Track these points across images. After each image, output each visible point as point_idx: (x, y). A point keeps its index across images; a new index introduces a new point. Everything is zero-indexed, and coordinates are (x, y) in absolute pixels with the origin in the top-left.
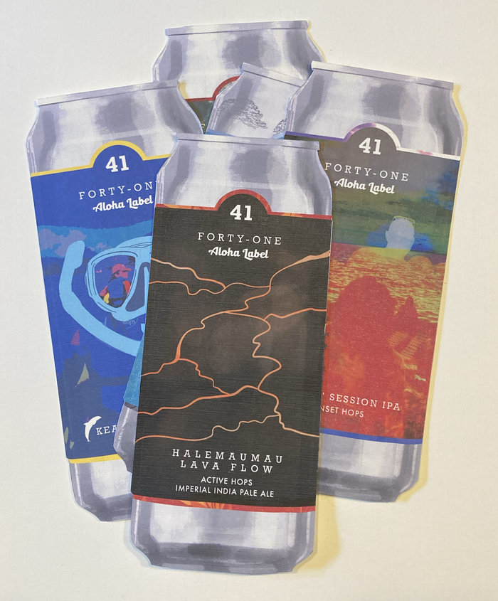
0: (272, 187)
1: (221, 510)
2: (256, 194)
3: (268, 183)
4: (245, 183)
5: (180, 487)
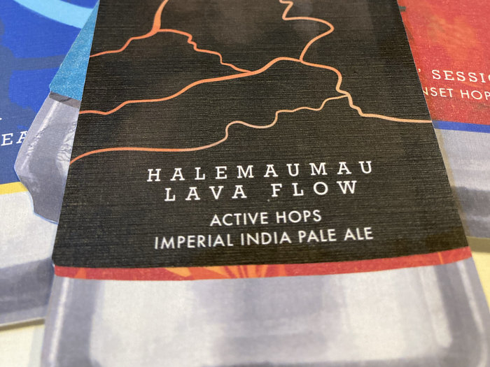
1: (262, 279)
5: (164, 240)
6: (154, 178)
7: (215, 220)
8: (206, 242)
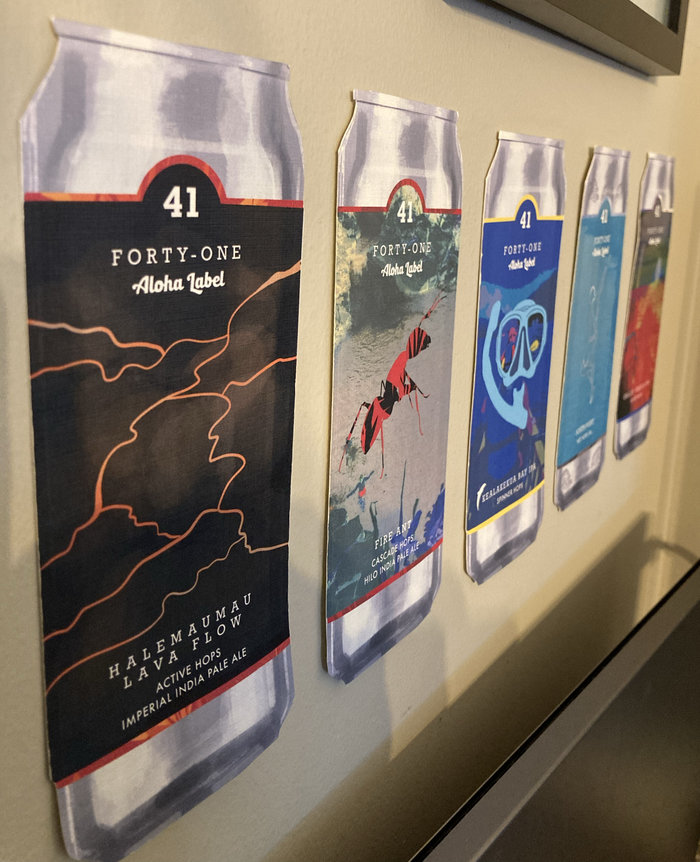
0: (226, 149)
1: (189, 715)
2: (203, 163)
3: (220, 140)
4: (186, 141)
5: (128, 720)
6: (114, 673)
7: (160, 687)
8: (155, 708)
